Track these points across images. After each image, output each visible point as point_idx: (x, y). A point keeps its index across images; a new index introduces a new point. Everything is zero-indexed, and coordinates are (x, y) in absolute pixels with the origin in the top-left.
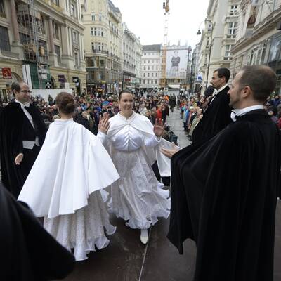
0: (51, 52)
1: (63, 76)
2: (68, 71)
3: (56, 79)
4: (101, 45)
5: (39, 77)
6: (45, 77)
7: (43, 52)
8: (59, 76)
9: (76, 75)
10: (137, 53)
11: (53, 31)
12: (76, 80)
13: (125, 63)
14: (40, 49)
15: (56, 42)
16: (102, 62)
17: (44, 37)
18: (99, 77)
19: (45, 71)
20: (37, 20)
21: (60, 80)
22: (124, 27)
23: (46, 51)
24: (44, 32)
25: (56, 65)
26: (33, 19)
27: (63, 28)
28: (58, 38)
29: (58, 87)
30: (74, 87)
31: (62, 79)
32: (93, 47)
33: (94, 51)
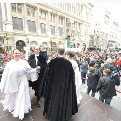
0: (76, 34)
1: (79, 43)
2: (81, 41)
3: (76, 44)
4: (98, 30)
5: (70, 44)
7: (73, 35)
8: (77, 43)
9: (84, 43)
11: (78, 26)
12: (84, 45)
14: (72, 34)
15: (78, 30)
16: (98, 37)
17: (74, 29)
18: (95, 43)
19: (73, 42)
20: (72, 24)
21: (77, 45)
23: (74, 34)
24: (74, 28)
25: (77, 39)
26: (71, 24)
27: (82, 25)
28: (79, 29)
29: (77, 47)
30: (83, 47)
31: (78, 44)
32: (94, 31)
33: (95, 32)
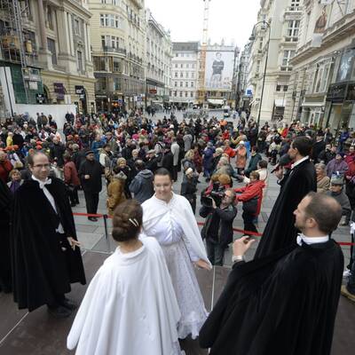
0: (41, 49)
1: (61, 85)
2: (69, 77)
3: (51, 89)
4: (115, 41)
5: (26, 86)
6: (34, 86)
7: (30, 49)
8: (55, 84)
9: (80, 83)
10: (166, 54)
11: (44, 17)
12: (79, 91)
13: (148, 67)
15: (50, 33)
16: (116, 65)
17: (32, 26)
18: (113, 87)
19: (35, 77)
21: (56, 91)
22: (148, 14)
24: (31, 19)
25: (51, 68)
27: (59, 12)
28: (51, 28)
29: (55, 100)
30: (78, 101)
31: (60, 89)
32: (103, 42)
33: (105, 48)
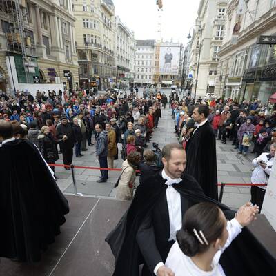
0: (38, 43)
1: (53, 70)
2: (59, 64)
3: (45, 72)
4: (94, 38)
5: (26, 70)
6: (32, 70)
7: (29, 43)
8: (48, 69)
9: (67, 69)
10: (131, 48)
11: (40, 20)
12: (67, 74)
13: (118, 58)
14: (26, 40)
15: (44, 32)
16: (95, 56)
17: (31, 27)
19: (32, 64)
20: (21, 7)
21: (49, 74)
22: (117, 20)
23: (33, 42)
24: (30, 21)
26: (17, 6)
27: (51, 17)
28: (46, 29)
29: (48, 81)
30: (66, 81)
31: (52, 73)
32: (85, 39)
33: (86, 43)
